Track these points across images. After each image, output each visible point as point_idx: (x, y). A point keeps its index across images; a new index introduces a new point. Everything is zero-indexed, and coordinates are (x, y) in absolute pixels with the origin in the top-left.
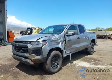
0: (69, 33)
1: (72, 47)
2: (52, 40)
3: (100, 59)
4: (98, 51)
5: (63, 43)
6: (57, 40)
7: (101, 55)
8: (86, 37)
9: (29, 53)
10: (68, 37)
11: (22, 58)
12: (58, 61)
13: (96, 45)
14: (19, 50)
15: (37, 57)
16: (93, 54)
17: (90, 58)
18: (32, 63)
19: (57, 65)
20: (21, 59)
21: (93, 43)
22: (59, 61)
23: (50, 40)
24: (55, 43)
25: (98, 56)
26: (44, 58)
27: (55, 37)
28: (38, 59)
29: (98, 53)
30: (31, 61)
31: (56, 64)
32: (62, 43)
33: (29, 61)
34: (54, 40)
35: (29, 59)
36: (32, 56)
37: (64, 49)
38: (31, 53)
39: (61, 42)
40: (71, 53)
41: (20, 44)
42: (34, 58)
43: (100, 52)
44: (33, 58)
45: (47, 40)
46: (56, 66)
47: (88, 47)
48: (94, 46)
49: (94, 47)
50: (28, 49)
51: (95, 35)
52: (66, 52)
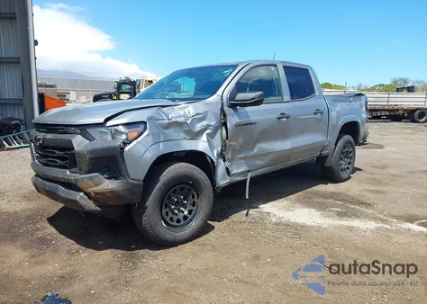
0: (240, 96)
1: (256, 150)
2: (167, 121)
3: (370, 197)
4: (375, 167)
5: (218, 135)
6: (189, 122)
7: (379, 182)
8: (318, 112)
9: (80, 169)
10: (235, 110)
11: (57, 189)
12: (194, 202)
13: (363, 144)
14: (49, 157)
15: (108, 185)
16: (349, 178)
17: (334, 196)
18: (90, 205)
19: (190, 217)
20: (54, 190)
21: (347, 137)
22: (196, 200)
23: (158, 122)
24: (183, 135)
25: (368, 187)
26: (131, 189)
27: (182, 113)
28: (112, 192)
29: (370, 176)
30: (86, 197)
31: (186, 213)
32: (211, 136)
33: (81, 197)
34: (176, 122)
35: (79, 190)
36: (90, 178)
37: (222, 155)
38: (85, 167)
39: (208, 131)
40: (249, 171)
41: (49, 136)
42: (96, 186)
43: (379, 171)
44: (95, 188)
45: (145, 123)
46: (185, 218)
47: (325, 152)
48: (354, 149)
49: (354, 151)
50: (74, 154)
51: (361, 107)
52: (227, 169)
